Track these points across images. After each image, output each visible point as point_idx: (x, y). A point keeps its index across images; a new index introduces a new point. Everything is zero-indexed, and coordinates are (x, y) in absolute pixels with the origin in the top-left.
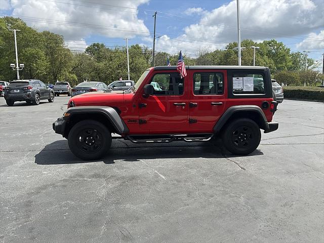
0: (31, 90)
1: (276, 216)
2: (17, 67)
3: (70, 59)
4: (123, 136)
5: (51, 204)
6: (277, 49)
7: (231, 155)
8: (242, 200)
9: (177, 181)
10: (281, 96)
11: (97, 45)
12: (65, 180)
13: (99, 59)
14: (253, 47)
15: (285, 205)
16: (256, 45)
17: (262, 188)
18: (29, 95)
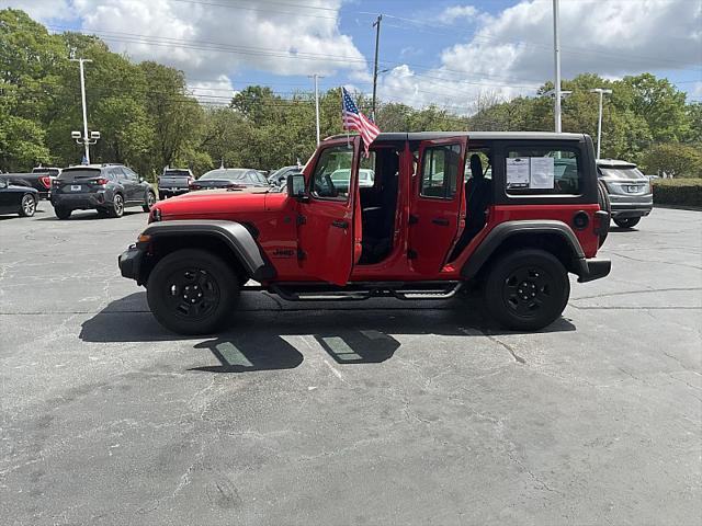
0: (104, 186)
1: (569, 467)
2: (86, 138)
3: (198, 121)
4: (266, 284)
5: (89, 424)
6: (656, 94)
7: (501, 329)
8: (500, 428)
9: (367, 384)
10: (647, 200)
11: (257, 91)
12: (131, 376)
13: (259, 120)
14: (597, 90)
15: (596, 442)
16: (606, 85)
17: (550, 404)
18: (100, 198)
